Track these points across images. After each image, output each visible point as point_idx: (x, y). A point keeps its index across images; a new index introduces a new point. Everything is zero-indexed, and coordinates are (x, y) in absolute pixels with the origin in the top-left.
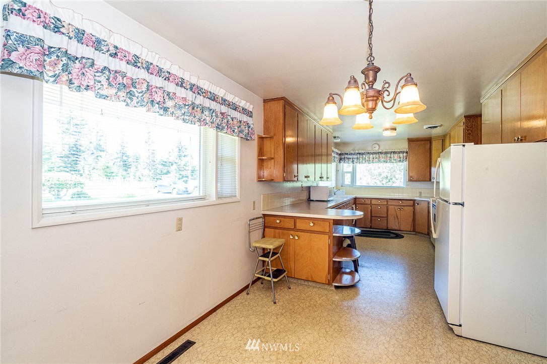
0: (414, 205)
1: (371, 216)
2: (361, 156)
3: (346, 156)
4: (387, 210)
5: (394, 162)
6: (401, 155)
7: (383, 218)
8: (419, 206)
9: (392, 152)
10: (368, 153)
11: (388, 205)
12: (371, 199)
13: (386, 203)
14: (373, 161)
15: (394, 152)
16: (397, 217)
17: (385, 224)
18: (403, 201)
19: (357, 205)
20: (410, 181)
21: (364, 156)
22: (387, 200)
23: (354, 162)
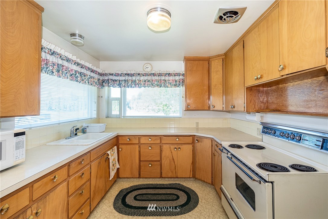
0: (193, 143)
1: (140, 161)
2: (130, 78)
3: (111, 77)
4: (161, 151)
5: (170, 86)
6: (177, 78)
7: (156, 163)
8: (199, 143)
9: (166, 74)
10: (139, 74)
11: (161, 145)
12: (139, 137)
13: (159, 141)
14: (144, 84)
15: (169, 75)
16: (173, 159)
17: (159, 171)
18: (180, 137)
19: (120, 146)
20: (188, 110)
21: (134, 78)
22: (160, 137)
23: (122, 86)
